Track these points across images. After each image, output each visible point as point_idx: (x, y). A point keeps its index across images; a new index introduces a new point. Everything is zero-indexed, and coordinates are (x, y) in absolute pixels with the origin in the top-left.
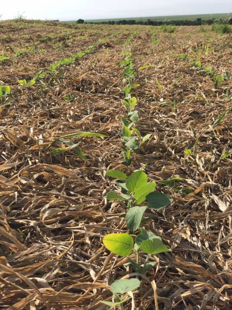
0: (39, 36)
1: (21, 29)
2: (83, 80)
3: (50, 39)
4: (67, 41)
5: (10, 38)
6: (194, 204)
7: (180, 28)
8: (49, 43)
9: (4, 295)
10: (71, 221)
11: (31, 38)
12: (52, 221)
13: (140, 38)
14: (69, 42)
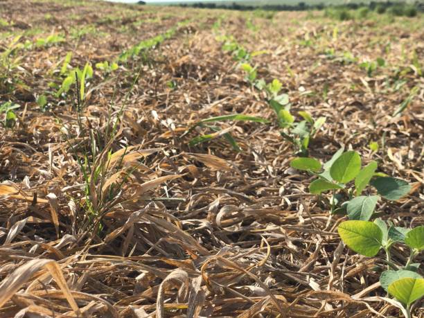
0: (95, 17)
1: (68, 8)
2: (184, 65)
3: (110, 22)
4: (134, 24)
5: (54, 19)
6: (412, 207)
7: (280, 14)
8: (111, 26)
9: (214, 305)
10: (254, 223)
11: (84, 20)
12: (227, 223)
13: (231, 23)
14: (138, 25)
